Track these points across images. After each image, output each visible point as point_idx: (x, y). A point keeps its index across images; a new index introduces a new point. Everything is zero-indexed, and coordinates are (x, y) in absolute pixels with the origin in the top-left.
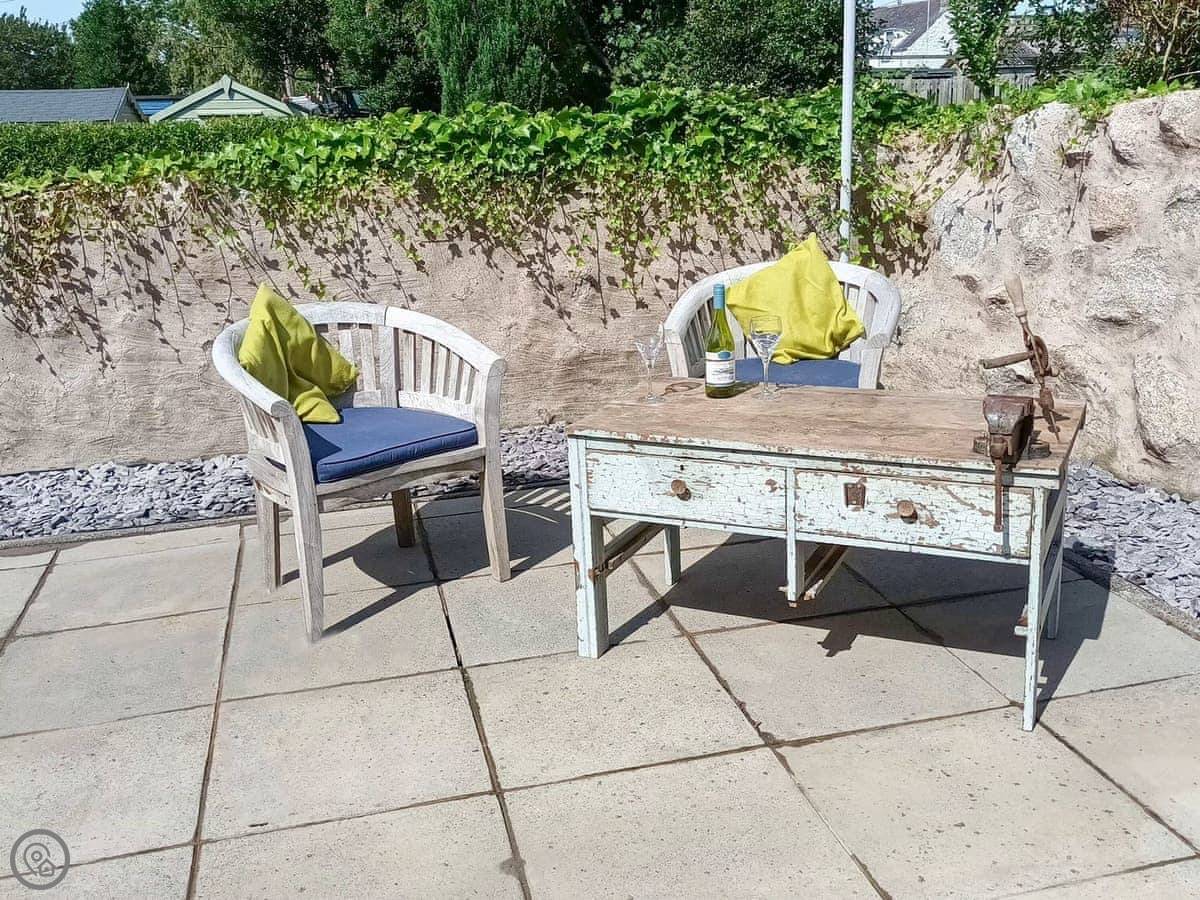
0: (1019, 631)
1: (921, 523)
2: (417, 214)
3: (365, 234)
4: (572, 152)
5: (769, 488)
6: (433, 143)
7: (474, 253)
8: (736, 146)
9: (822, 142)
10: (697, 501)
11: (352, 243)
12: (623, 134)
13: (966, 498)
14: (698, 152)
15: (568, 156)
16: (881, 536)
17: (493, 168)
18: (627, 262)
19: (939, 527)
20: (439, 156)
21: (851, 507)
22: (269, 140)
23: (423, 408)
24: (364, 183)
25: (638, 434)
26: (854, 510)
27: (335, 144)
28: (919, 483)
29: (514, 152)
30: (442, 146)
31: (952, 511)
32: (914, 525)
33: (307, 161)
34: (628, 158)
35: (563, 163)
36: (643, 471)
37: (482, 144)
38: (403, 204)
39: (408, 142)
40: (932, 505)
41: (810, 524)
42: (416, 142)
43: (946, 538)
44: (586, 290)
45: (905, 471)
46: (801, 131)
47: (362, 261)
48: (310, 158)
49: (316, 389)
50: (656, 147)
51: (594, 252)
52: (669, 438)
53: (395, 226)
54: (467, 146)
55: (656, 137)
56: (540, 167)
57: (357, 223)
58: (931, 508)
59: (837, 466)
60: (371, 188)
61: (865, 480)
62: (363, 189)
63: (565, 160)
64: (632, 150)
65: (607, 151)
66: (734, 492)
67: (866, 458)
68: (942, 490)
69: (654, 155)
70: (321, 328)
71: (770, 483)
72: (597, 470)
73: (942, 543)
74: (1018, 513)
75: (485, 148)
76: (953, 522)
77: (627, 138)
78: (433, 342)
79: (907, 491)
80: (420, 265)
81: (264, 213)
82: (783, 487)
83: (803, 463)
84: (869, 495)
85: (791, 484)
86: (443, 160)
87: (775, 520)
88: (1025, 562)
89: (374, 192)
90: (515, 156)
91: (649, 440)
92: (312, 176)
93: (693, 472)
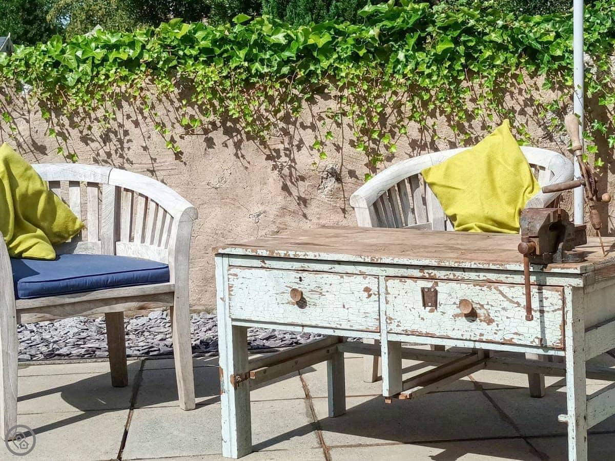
0: (562, 418)
1: (481, 321)
2: (177, 109)
3: (129, 125)
4: (322, 58)
5: (366, 294)
6: (197, 47)
7: (226, 146)
8: (476, 56)
9: (559, 53)
10: (312, 308)
11: (115, 133)
12: (369, 42)
13: (513, 297)
14: (438, 60)
15: (317, 61)
16: (451, 335)
17: (248, 69)
18: (370, 158)
19: (494, 324)
20: (201, 59)
21: (428, 309)
22: (55, 43)
23: (135, 256)
24: (133, 81)
25: (267, 251)
26: (432, 311)
27: (109, 47)
28: (477, 285)
29: (268, 56)
30: (203, 51)
31: (504, 309)
32: (475, 322)
33: (84, 61)
34: (373, 64)
35: (312, 68)
36: (271, 284)
37: (240, 49)
38: (164, 99)
39: (174, 47)
40: (488, 304)
41: (398, 326)
42: (182, 47)
43: (500, 333)
44: (331, 183)
45: (467, 275)
46: (540, 43)
47: (122, 148)
48: (87, 59)
49: (39, 232)
50: (401, 56)
51: (338, 148)
52: (290, 252)
53: (158, 120)
54: (226, 51)
55: (401, 47)
56: (292, 71)
57: (123, 116)
58: (488, 307)
59: (416, 273)
60: (139, 86)
61: (437, 284)
62: (131, 86)
63: (315, 64)
64: (377, 58)
65: (355, 58)
66: (340, 299)
67: (436, 264)
68: (495, 291)
69: (398, 62)
70: (55, 184)
71: (367, 290)
72: (236, 283)
73: (498, 338)
74: (552, 308)
75: (242, 54)
76: (505, 319)
77: (372, 46)
78: (147, 198)
79: (468, 292)
80: (178, 155)
81: (42, 104)
82: (376, 293)
83: (391, 271)
84: (441, 298)
85: (382, 290)
86: (204, 62)
87: (372, 324)
88: (561, 353)
89: (141, 89)
90: (269, 60)
91: (275, 255)
92: (87, 74)
93: (310, 282)
